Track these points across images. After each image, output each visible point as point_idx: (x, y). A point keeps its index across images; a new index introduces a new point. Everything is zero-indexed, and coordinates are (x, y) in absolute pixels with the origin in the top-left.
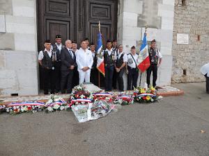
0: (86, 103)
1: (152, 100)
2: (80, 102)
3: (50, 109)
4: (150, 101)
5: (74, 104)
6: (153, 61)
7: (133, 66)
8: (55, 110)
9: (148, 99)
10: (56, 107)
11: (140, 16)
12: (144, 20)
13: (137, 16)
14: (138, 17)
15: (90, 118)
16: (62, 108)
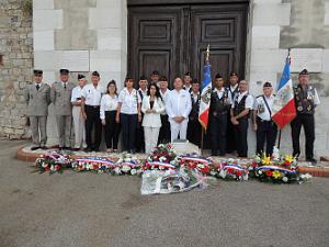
0: (167, 168)
1: (285, 179)
2: (157, 167)
3: (117, 170)
4: (280, 181)
5: (150, 168)
6: (300, 108)
7: (266, 116)
8: (123, 173)
9: (276, 175)
10: (126, 169)
11: (286, 29)
12: (292, 35)
13: (278, 30)
14: (281, 32)
15: (157, 190)
16: (133, 172)
